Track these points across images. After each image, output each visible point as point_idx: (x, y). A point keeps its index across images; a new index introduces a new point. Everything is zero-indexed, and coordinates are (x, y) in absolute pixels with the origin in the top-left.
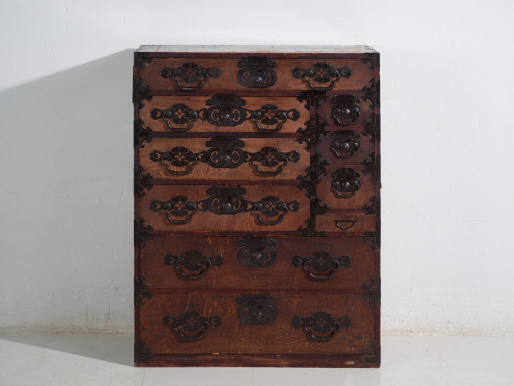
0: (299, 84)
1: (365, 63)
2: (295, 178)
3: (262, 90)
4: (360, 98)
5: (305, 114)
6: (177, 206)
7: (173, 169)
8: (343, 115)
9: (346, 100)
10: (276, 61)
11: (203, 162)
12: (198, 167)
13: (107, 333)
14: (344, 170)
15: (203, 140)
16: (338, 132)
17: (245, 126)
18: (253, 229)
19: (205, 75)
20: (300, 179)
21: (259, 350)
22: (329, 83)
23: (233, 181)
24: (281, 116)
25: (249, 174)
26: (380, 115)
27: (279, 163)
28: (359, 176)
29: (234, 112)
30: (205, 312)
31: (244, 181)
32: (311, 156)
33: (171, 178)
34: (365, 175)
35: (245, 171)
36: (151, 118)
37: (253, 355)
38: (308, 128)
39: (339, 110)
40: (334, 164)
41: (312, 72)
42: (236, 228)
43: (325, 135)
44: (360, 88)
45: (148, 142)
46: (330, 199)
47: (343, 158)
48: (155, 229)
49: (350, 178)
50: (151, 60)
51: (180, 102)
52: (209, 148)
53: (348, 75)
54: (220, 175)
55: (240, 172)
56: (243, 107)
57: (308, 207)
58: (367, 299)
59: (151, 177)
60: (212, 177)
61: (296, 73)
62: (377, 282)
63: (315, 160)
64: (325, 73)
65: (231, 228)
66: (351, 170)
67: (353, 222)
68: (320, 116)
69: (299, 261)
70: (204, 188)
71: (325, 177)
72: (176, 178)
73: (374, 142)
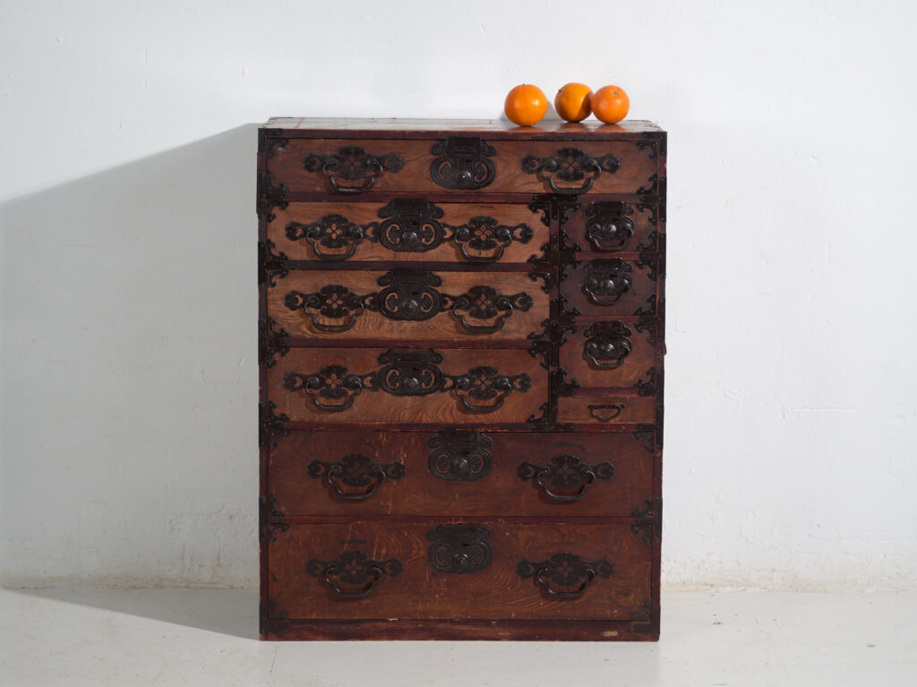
0: (534, 183)
1: (642, 148)
2: (524, 337)
3: (472, 192)
4: (634, 207)
5: (541, 232)
6: (328, 381)
7: (324, 321)
8: (606, 234)
9: (610, 209)
10: (496, 145)
11: (374, 310)
12: (365, 320)
14: (604, 323)
15: (373, 275)
16: (596, 263)
17: (442, 251)
18: (454, 418)
19: (377, 168)
20: (532, 338)
21: (462, 613)
22: (582, 182)
23: (422, 341)
24: (502, 236)
25: (449, 331)
26: (665, 235)
27: (499, 313)
28: (629, 334)
29: (424, 229)
30: (374, 553)
31: (440, 342)
32: (551, 302)
33: (320, 337)
34: (640, 332)
35: (442, 326)
36: (286, 239)
37: (452, 621)
38: (546, 255)
39: (599, 226)
40: (589, 314)
41: (554, 163)
42: (427, 418)
43: (575, 267)
44: (633, 189)
45: (281, 278)
46: (581, 371)
47: (603, 305)
48: (292, 420)
49: (613, 338)
50: (287, 142)
51: (334, 211)
52: (382, 288)
53: (614, 168)
54: (401, 331)
55: (434, 327)
56: (439, 221)
57: (544, 383)
58: (640, 532)
59: (287, 335)
60: (388, 336)
61: (528, 164)
62: (655, 504)
63: (557, 307)
64: (576, 164)
65: (418, 418)
66: (616, 324)
67: (618, 408)
68: (566, 235)
69: (529, 472)
70: (374, 353)
71: (574, 336)
72: (328, 336)
73: (655, 279)
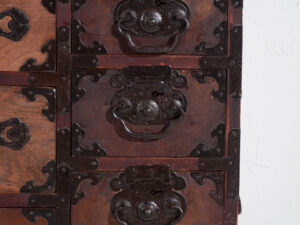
2: (16, 189)
8: (143, 28)
14: (142, 168)
16: (130, 73)
20: (28, 191)
26: (240, 29)
28: (181, 185)
32: (58, 135)
34: (199, 182)
38: (50, 60)
39: (134, 14)
40: (119, 154)
43: (96, 79)
47: (142, 140)
49: (157, 192)
63: (68, 143)
66: (161, 169)
68: (82, 29)
71: (96, 188)
73: (224, 99)
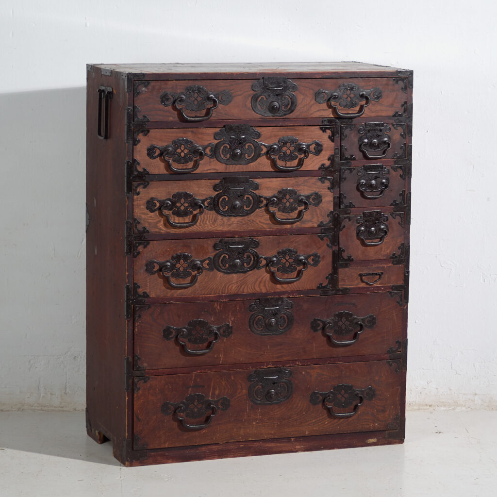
0: (324, 110)
1: (397, 83)
2: (316, 225)
3: (280, 118)
4: (391, 127)
5: (328, 146)
6: (178, 265)
7: (174, 219)
9: (376, 129)
10: (297, 82)
11: (211, 210)
12: (204, 217)
13: (63, 411)
14: (370, 213)
15: (210, 183)
17: (259, 164)
18: (267, 289)
20: (321, 226)
21: (272, 434)
22: (357, 108)
23: (244, 232)
24: (301, 150)
25: (264, 223)
27: (298, 208)
28: (386, 219)
29: (247, 147)
30: (210, 394)
31: (257, 231)
32: (334, 199)
33: (172, 232)
34: (394, 217)
35: (260, 220)
36: (148, 158)
37: (264, 441)
38: (331, 164)
40: (361, 206)
41: (338, 95)
42: (247, 290)
43: (351, 172)
44: (391, 113)
45: (144, 188)
46: (353, 247)
48: (151, 296)
50: (149, 83)
52: (217, 193)
53: (379, 98)
54: (230, 225)
55: (253, 221)
56: (258, 141)
57: (329, 259)
58: (393, 365)
59: (148, 232)
60: (220, 229)
61: (318, 97)
62: (402, 344)
63: (338, 202)
65: (241, 290)
66: (378, 213)
67: (379, 274)
68: (345, 149)
69: (319, 325)
70: (211, 242)
71: (350, 223)
72: (177, 231)
73: (404, 179)
